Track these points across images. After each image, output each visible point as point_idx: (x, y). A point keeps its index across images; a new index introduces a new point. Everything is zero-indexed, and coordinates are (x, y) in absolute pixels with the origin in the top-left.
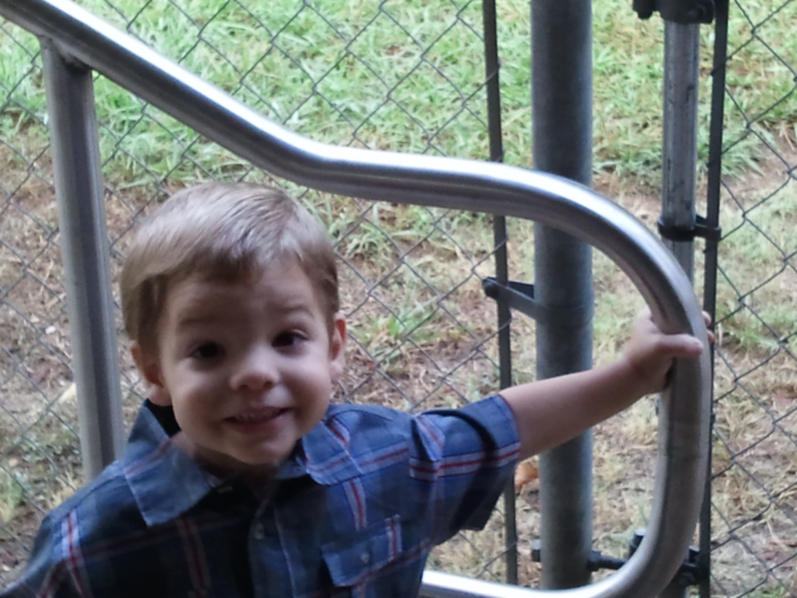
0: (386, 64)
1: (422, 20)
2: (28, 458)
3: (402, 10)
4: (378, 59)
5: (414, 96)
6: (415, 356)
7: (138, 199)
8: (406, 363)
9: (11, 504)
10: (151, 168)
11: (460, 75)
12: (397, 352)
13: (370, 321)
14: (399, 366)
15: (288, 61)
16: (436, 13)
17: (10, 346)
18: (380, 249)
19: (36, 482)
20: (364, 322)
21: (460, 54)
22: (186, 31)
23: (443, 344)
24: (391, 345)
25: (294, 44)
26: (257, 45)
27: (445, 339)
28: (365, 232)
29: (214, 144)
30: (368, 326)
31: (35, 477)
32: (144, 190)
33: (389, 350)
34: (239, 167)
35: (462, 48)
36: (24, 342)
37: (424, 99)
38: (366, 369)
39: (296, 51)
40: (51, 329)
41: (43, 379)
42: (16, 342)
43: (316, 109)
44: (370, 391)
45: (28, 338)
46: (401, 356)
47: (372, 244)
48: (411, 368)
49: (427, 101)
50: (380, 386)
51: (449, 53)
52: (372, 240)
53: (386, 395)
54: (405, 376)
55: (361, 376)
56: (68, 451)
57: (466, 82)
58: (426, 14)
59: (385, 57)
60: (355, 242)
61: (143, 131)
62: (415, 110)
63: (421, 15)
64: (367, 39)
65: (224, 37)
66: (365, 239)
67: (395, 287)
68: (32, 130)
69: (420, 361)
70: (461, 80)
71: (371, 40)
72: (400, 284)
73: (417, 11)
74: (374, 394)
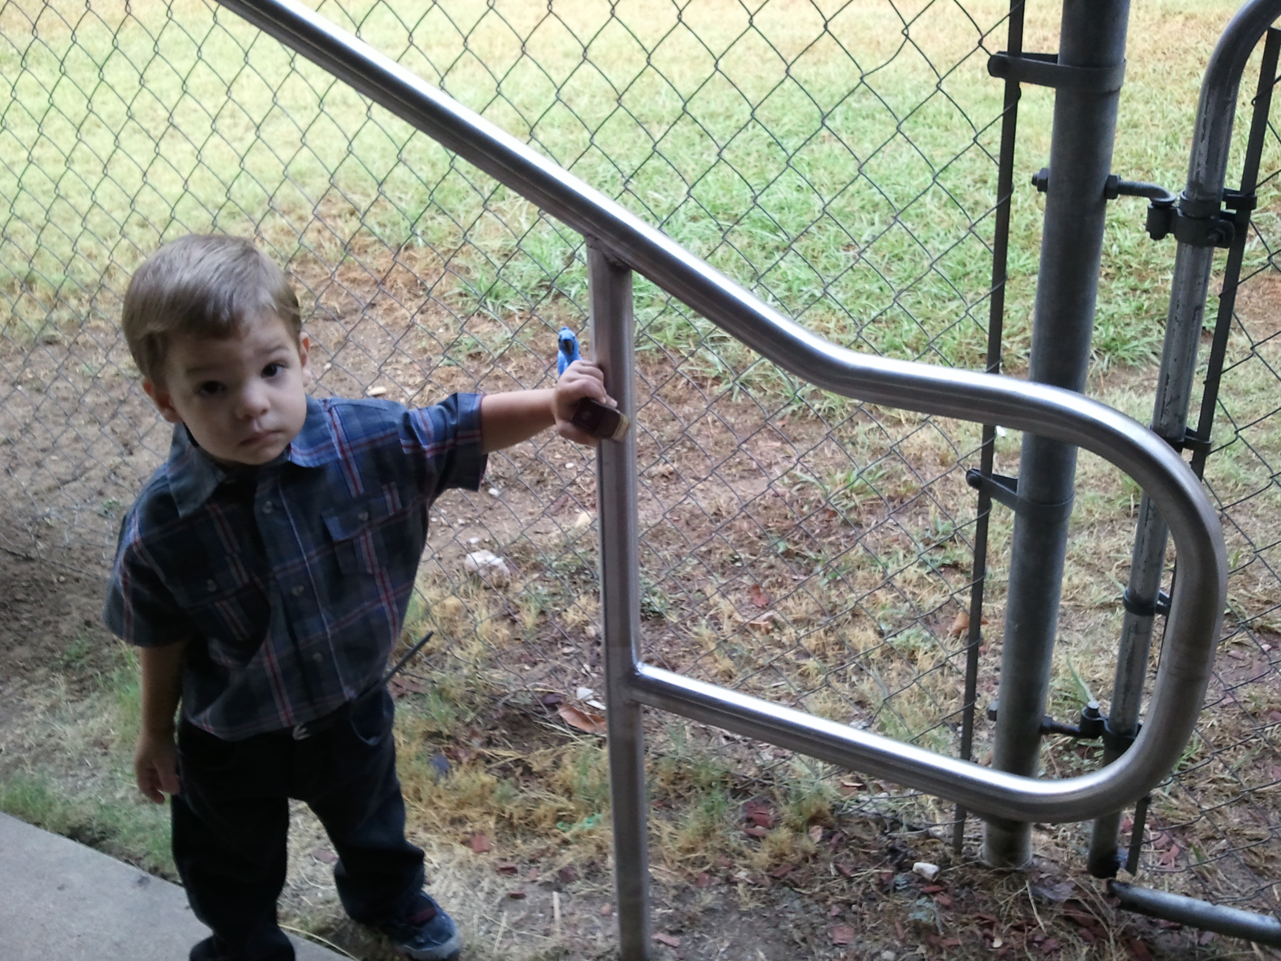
0: (844, 259)
1: (873, 224)
2: (548, 574)
3: (856, 215)
4: (837, 254)
5: (867, 286)
6: (866, 508)
7: (643, 361)
8: (859, 514)
9: (534, 611)
10: (653, 336)
11: (905, 271)
12: (852, 504)
13: (829, 475)
14: (853, 516)
15: (764, 254)
16: (884, 218)
17: (537, 477)
18: (837, 413)
19: (554, 594)
20: (824, 475)
21: (904, 252)
22: (684, 225)
23: (891, 499)
24: (847, 497)
25: (769, 240)
26: (740, 239)
27: (892, 494)
28: (826, 398)
29: (704, 319)
30: (827, 479)
31: (552, 590)
32: (648, 354)
33: (845, 502)
34: (723, 339)
35: (905, 248)
36: (549, 475)
37: (874, 288)
38: (826, 516)
39: (771, 245)
40: (569, 465)
41: (563, 506)
42: (542, 474)
43: (787, 294)
44: (829, 536)
45: (552, 472)
46: (855, 507)
47: (831, 409)
48: (864, 518)
49: (878, 291)
50: (837, 532)
51: (896, 252)
52: (832, 406)
53: (843, 541)
54: (859, 524)
55: (822, 522)
56: (580, 570)
57: (910, 277)
58: (877, 219)
59: (843, 253)
60: (817, 406)
61: (648, 306)
62: (867, 298)
63: (873, 219)
64: (829, 238)
65: (714, 232)
66: (826, 404)
67: (850, 446)
68: (562, 301)
69: (871, 512)
70: (906, 275)
71: (832, 238)
72: (854, 444)
73: (868, 216)
74: (832, 538)
